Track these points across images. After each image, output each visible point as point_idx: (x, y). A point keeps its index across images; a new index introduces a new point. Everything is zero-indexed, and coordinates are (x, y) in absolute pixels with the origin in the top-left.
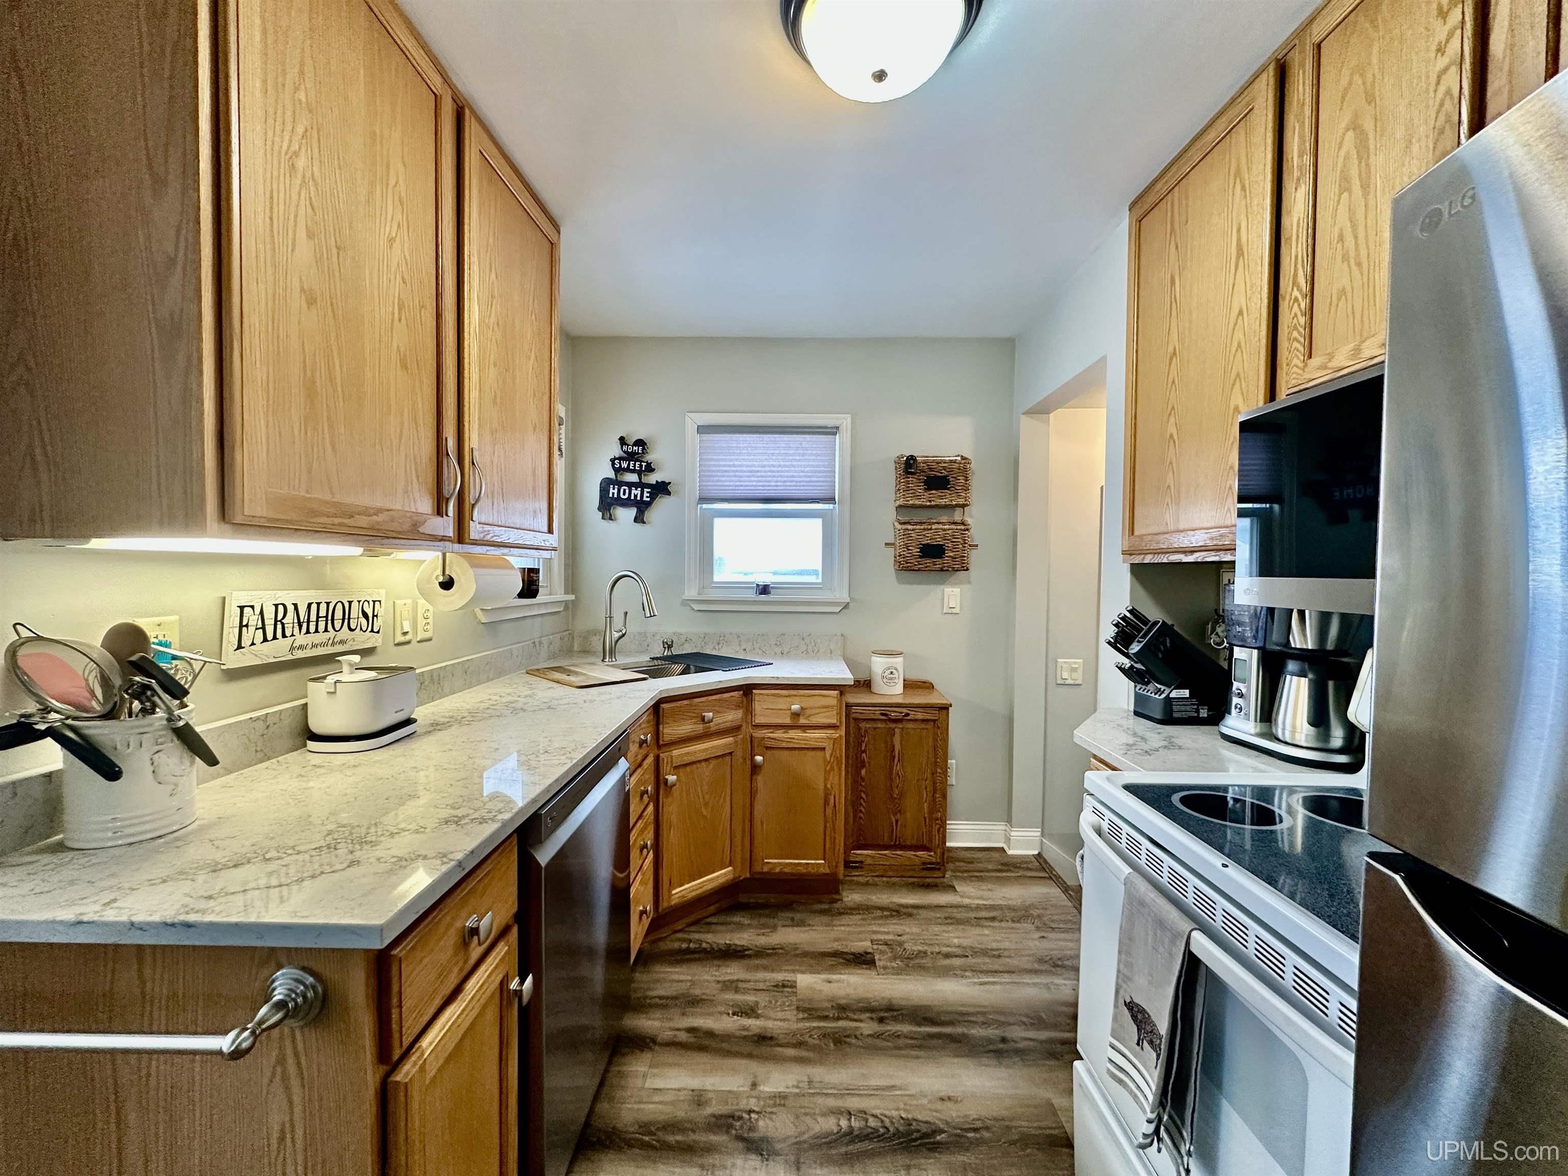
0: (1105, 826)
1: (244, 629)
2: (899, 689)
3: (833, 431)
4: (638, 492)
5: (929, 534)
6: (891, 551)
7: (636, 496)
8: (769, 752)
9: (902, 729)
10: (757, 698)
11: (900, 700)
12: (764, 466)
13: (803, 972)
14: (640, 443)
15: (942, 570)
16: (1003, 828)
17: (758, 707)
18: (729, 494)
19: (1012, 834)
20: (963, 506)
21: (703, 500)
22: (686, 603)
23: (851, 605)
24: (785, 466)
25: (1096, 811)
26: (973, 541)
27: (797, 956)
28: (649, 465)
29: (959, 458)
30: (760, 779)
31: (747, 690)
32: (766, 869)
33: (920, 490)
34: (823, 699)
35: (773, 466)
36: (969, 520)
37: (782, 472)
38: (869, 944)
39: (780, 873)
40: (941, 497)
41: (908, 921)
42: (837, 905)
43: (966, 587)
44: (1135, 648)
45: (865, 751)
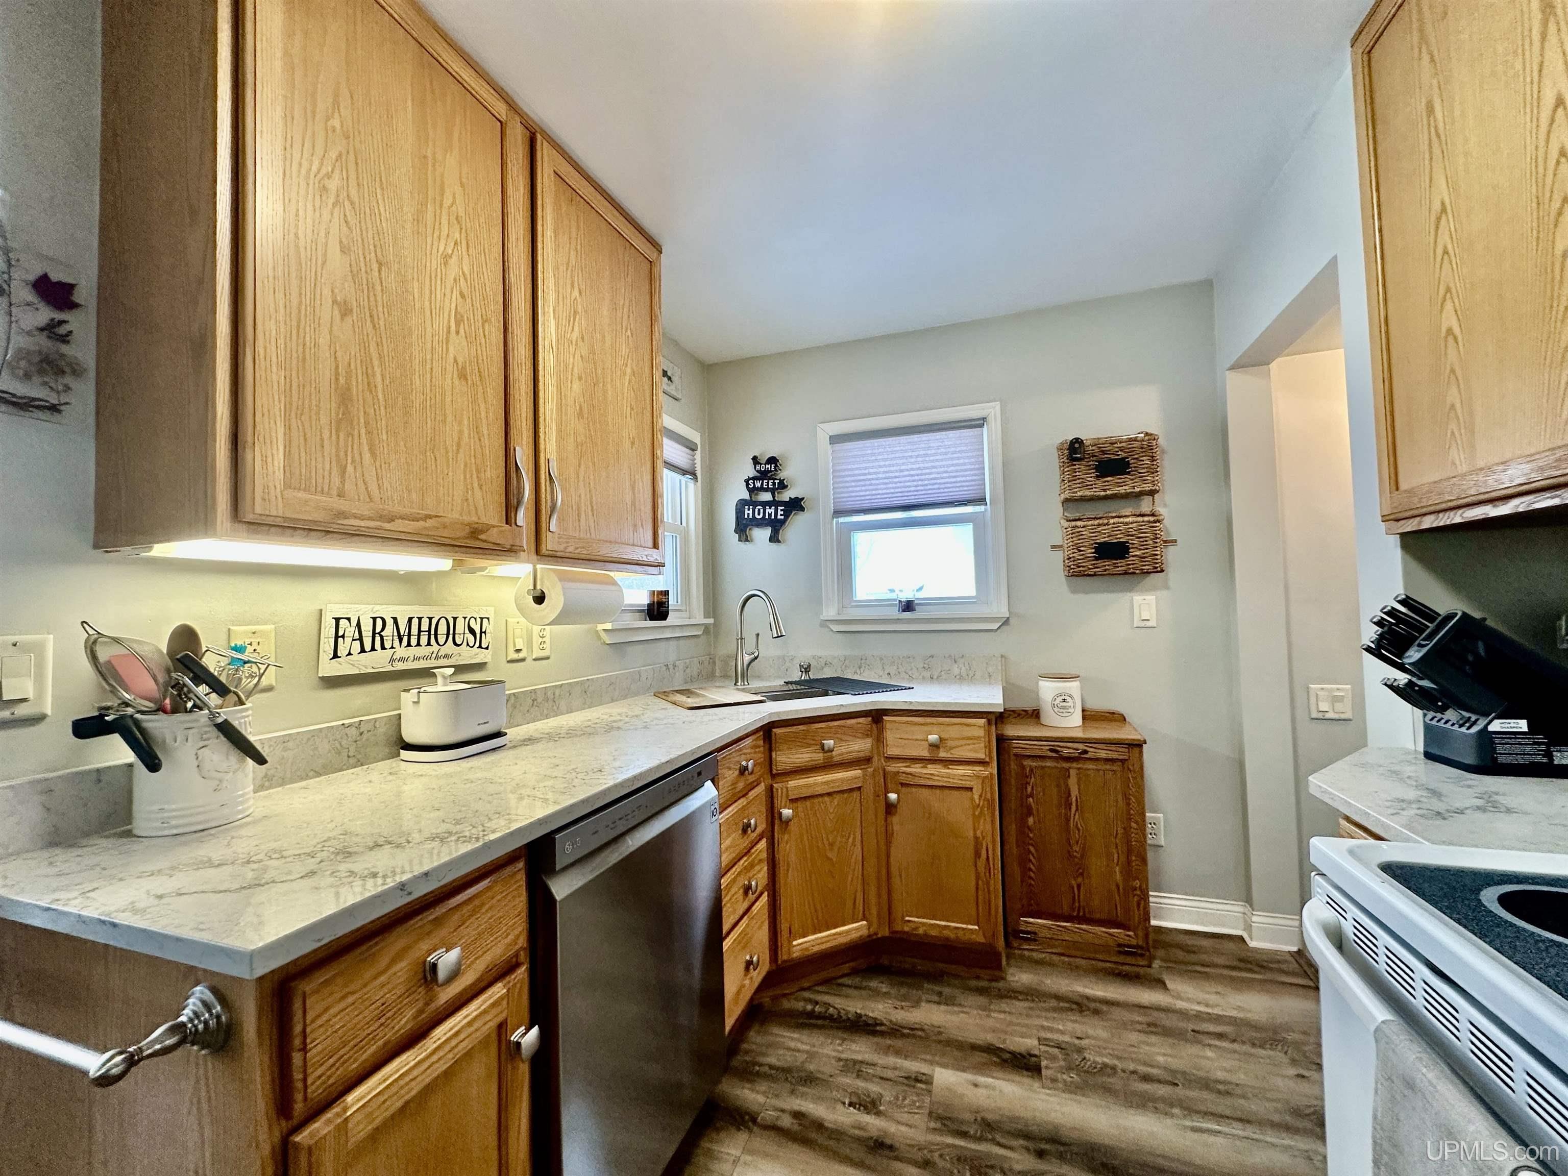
0: (1348, 928)
1: (340, 640)
2: (1076, 719)
3: (979, 423)
4: (772, 511)
5: (1105, 530)
6: (1059, 556)
7: (770, 515)
8: (904, 790)
9: (1079, 769)
10: (888, 726)
11: (1079, 734)
12: (901, 471)
13: (944, 1066)
14: (772, 460)
15: (1126, 573)
16: (1241, 909)
17: (891, 736)
18: (866, 505)
19: (1254, 919)
20: (1152, 493)
21: (838, 513)
22: (825, 623)
23: (1012, 621)
24: (925, 468)
25: (1331, 902)
26: (1168, 534)
27: (940, 1042)
28: (781, 482)
29: (1142, 435)
30: (895, 819)
31: (877, 716)
32: (906, 929)
33: (1090, 478)
34: (966, 728)
35: (912, 469)
36: (1161, 510)
37: (921, 475)
38: (1036, 1042)
39: (926, 935)
40: (1119, 485)
41: (1095, 1021)
42: (1001, 984)
43: (1164, 593)
44: (1414, 655)
45: (1031, 795)
